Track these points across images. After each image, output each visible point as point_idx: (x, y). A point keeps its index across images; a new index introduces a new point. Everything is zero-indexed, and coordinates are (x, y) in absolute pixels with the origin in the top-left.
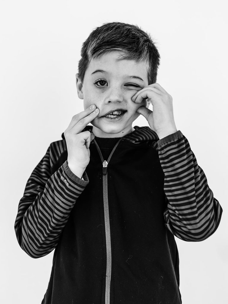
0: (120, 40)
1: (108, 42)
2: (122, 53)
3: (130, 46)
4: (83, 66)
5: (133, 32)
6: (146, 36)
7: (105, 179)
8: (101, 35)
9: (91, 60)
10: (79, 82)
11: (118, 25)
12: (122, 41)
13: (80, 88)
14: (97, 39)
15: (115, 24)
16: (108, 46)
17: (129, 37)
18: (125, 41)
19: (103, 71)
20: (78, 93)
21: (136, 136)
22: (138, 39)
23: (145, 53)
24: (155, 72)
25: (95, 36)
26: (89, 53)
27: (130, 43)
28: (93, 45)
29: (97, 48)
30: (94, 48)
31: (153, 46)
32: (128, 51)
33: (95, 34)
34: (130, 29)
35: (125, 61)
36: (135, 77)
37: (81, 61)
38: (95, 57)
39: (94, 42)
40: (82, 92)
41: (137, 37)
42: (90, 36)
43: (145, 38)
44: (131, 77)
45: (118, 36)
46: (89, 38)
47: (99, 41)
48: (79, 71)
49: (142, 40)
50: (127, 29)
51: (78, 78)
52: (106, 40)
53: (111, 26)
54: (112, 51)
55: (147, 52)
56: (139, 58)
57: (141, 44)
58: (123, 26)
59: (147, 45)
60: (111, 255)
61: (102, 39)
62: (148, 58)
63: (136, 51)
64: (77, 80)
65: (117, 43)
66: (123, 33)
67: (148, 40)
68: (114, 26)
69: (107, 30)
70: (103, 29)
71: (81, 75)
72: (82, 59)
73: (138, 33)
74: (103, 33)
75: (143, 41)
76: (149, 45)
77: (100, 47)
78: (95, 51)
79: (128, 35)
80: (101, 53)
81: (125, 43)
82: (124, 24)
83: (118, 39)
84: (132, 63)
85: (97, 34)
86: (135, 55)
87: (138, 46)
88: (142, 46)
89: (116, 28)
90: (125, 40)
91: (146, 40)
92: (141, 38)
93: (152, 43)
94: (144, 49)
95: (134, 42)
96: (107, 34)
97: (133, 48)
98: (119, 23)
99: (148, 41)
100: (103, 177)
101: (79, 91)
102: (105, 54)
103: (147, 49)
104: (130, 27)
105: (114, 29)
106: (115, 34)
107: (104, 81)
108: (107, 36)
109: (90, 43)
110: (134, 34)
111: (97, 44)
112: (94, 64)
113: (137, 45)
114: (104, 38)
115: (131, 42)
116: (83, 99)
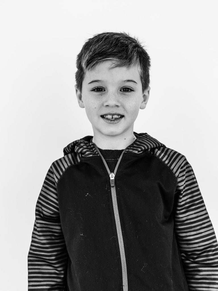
0: (110, 50)
1: (99, 53)
2: (114, 62)
3: (120, 55)
4: (80, 77)
5: (122, 41)
6: (134, 42)
7: (113, 191)
8: (92, 47)
9: (86, 71)
10: (79, 92)
11: (107, 35)
12: (112, 51)
13: (80, 98)
14: (89, 52)
15: (104, 35)
16: (99, 57)
17: (118, 46)
18: (114, 51)
19: (99, 80)
20: (79, 102)
21: (138, 146)
22: (127, 46)
23: (135, 58)
24: (147, 74)
25: (87, 48)
26: (84, 65)
27: (119, 52)
28: (86, 58)
29: (90, 60)
30: (87, 60)
31: (142, 50)
32: (119, 59)
33: (87, 46)
34: (118, 38)
35: (117, 69)
36: (129, 81)
37: (77, 73)
38: (89, 69)
39: (86, 54)
40: (82, 101)
41: (125, 45)
42: (83, 48)
43: (134, 44)
44: (125, 81)
45: (108, 46)
46: (82, 50)
47: (91, 53)
48: (77, 82)
49: (130, 47)
50: (115, 39)
51: (77, 89)
52: (97, 52)
53: (101, 37)
54: (104, 61)
55: (137, 57)
56: (130, 64)
57: (130, 51)
58: (112, 36)
59: (136, 50)
60: (126, 265)
61: (94, 51)
62: (139, 63)
63: (126, 58)
64: (77, 91)
65: (108, 53)
66: (112, 43)
67: (137, 45)
68: (103, 37)
69: (97, 41)
70: (94, 41)
71: (79, 85)
72: (78, 71)
73: (127, 40)
74: (94, 45)
75: (132, 48)
76: (138, 50)
77: (92, 59)
78: (88, 63)
79: (117, 45)
80: (94, 64)
81: (115, 52)
82: (112, 33)
83: (108, 49)
84: (124, 69)
85: (89, 46)
86: (125, 62)
87: (127, 54)
88: (131, 52)
89: (106, 39)
90: (114, 49)
91: (135, 46)
92: (130, 45)
93: (141, 47)
94: (134, 55)
95: (123, 50)
96: (97, 46)
97: (123, 56)
98: (108, 33)
99: (137, 47)
100: (111, 189)
101: (79, 101)
102: (98, 64)
103: (137, 55)
104: (118, 36)
105: (104, 39)
106: (104, 45)
107: (100, 88)
108: (98, 47)
109: (83, 55)
110: (123, 42)
111: (90, 56)
112: (89, 76)
113: (127, 52)
114: (95, 50)
115: (121, 50)
116: (84, 107)
